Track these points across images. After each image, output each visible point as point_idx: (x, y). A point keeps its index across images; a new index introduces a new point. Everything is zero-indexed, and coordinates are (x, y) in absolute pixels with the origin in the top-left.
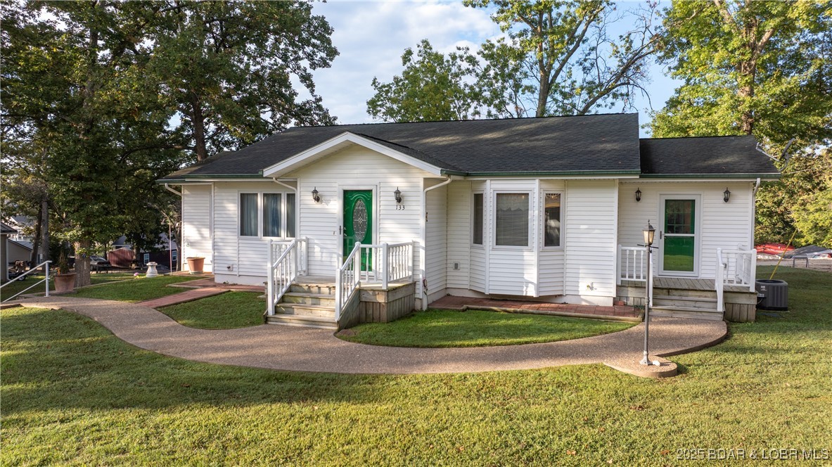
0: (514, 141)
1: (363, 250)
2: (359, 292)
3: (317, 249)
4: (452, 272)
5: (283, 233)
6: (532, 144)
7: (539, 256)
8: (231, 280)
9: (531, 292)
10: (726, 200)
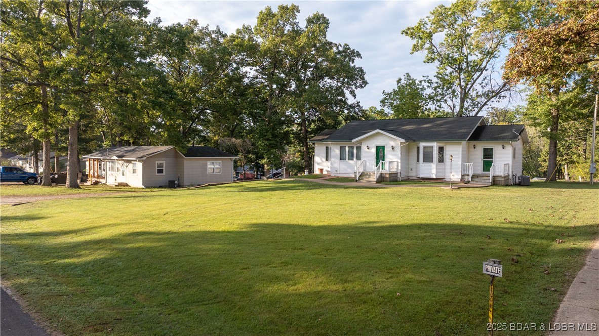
0: (434, 128)
1: (383, 163)
2: (381, 174)
3: (368, 163)
4: (410, 171)
5: (355, 159)
6: (439, 129)
7: (436, 166)
8: (337, 175)
9: (434, 177)
10: (503, 148)
